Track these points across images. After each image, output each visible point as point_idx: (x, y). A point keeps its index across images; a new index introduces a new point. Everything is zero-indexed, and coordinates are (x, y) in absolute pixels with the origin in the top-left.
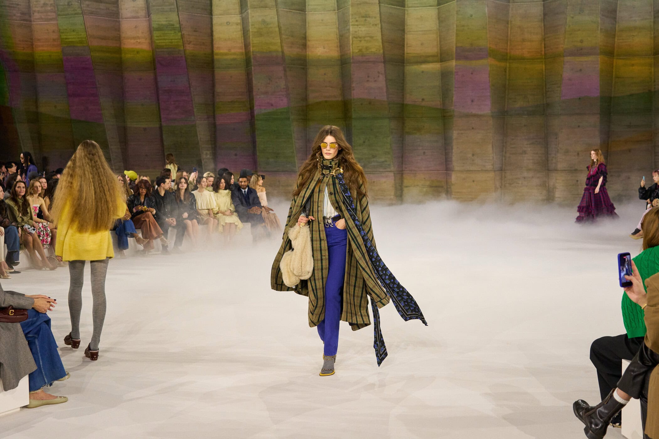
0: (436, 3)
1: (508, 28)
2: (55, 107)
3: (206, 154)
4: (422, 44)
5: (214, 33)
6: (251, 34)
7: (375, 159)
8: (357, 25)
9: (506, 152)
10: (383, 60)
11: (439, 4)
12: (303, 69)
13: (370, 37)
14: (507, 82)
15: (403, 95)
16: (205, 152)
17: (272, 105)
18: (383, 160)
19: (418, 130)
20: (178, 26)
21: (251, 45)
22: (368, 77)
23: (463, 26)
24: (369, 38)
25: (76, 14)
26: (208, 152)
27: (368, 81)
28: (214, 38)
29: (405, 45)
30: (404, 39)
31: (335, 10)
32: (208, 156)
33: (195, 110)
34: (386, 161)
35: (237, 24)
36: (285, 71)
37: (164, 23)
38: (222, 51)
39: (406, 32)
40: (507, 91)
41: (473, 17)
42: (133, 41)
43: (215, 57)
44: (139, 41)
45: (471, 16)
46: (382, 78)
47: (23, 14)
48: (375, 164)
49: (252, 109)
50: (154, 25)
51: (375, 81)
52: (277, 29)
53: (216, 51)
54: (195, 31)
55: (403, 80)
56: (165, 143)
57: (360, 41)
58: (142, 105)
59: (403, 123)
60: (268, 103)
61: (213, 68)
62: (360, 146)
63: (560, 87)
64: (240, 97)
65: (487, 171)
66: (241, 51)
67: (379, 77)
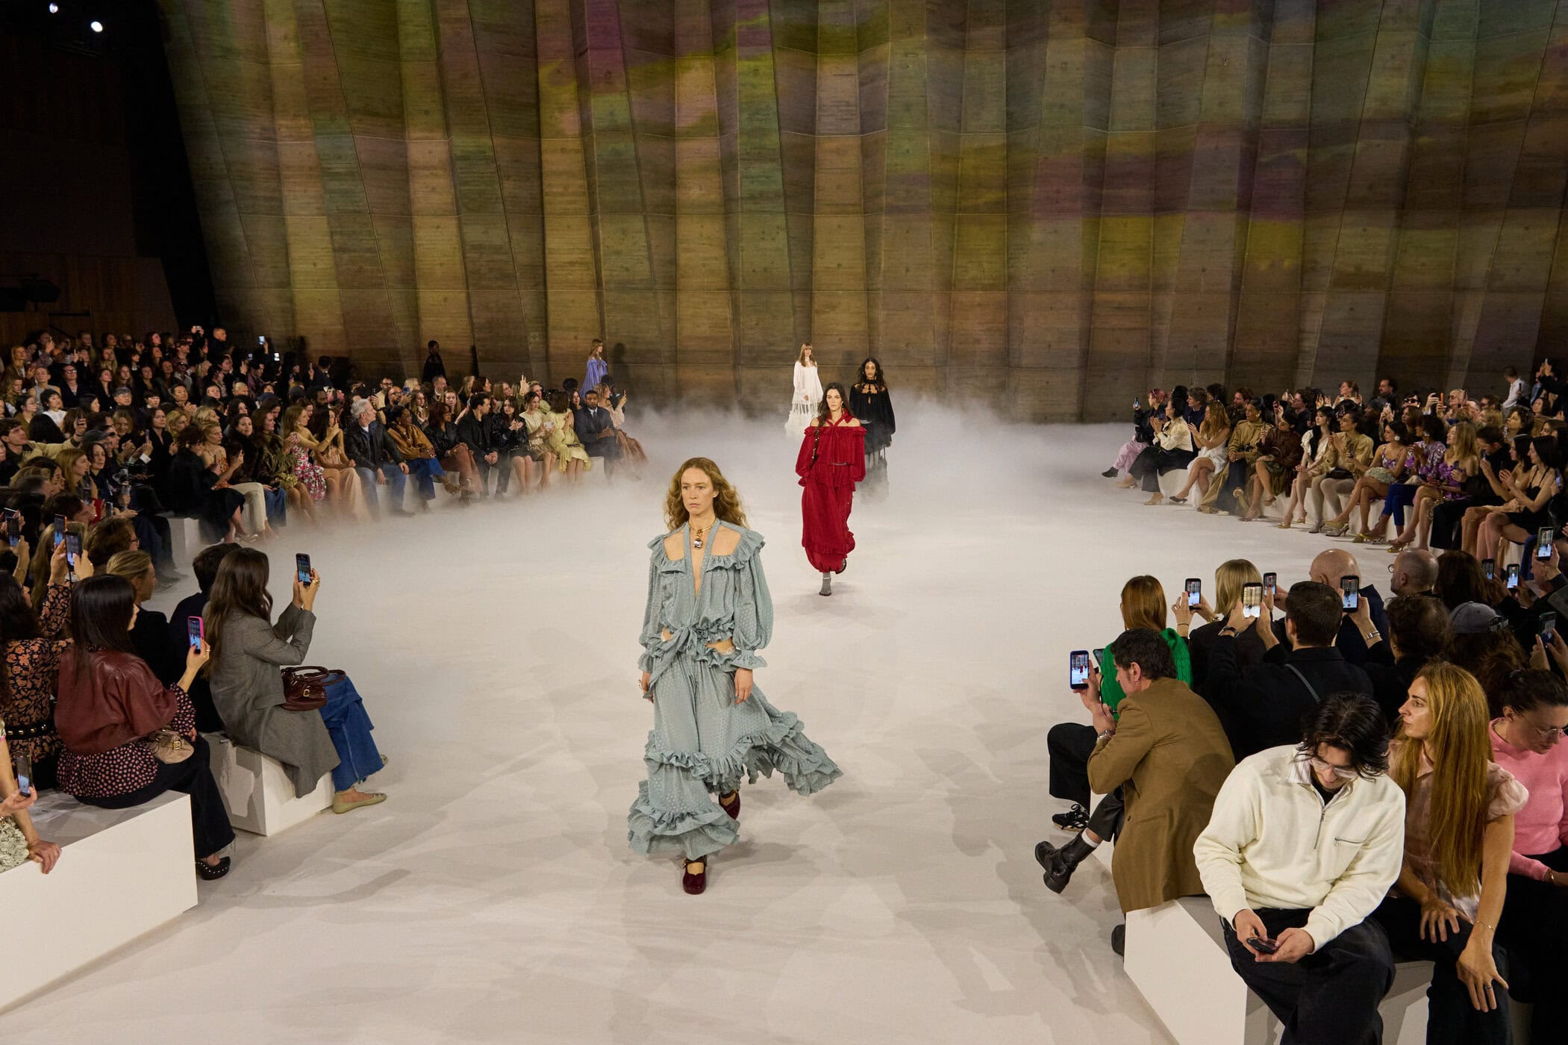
0: (859, 129)
1: (957, 167)
2: (315, 264)
3: (534, 337)
4: (839, 187)
5: (544, 165)
6: (597, 167)
7: (772, 348)
8: (749, 160)
9: (952, 341)
10: (782, 209)
11: (862, 132)
12: (671, 218)
13: (767, 177)
14: (955, 244)
15: (812, 259)
16: (532, 334)
17: (627, 270)
18: (784, 348)
19: (833, 307)
20: (492, 154)
21: (597, 184)
22: (763, 232)
23: (896, 165)
24: (763, 179)
25: (342, 133)
26: (537, 334)
27: (763, 239)
28: (543, 170)
29: (816, 189)
30: (813, 180)
31: (716, 136)
32: (537, 339)
33: (518, 274)
34: (787, 351)
35: (577, 152)
36: (645, 222)
37: (471, 149)
38: (555, 190)
39: (816, 168)
40: (955, 257)
41: (911, 151)
42: (427, 172)
43: (546, 198)
44: (434, 172)
45: (908, 151)
46: (782, 235)
47: (263, 129)
48: (774, 355)
49: (598, 273)
50: (458, 152)
51: (773, 239)
52: (634, 162)
53: (546, 190)
54: (517, 161)
55: (812, 237)
56: (474, 320)
57: (752, 182)
58: (442, 264)
59: (811, 298)
60: (622, 267)
61: (543, 214)
62: (751, 329)
63: (1026, 253)
64: (581, 256)
65: (925, 367)
66: (582, 190)
67: (778, 233)
